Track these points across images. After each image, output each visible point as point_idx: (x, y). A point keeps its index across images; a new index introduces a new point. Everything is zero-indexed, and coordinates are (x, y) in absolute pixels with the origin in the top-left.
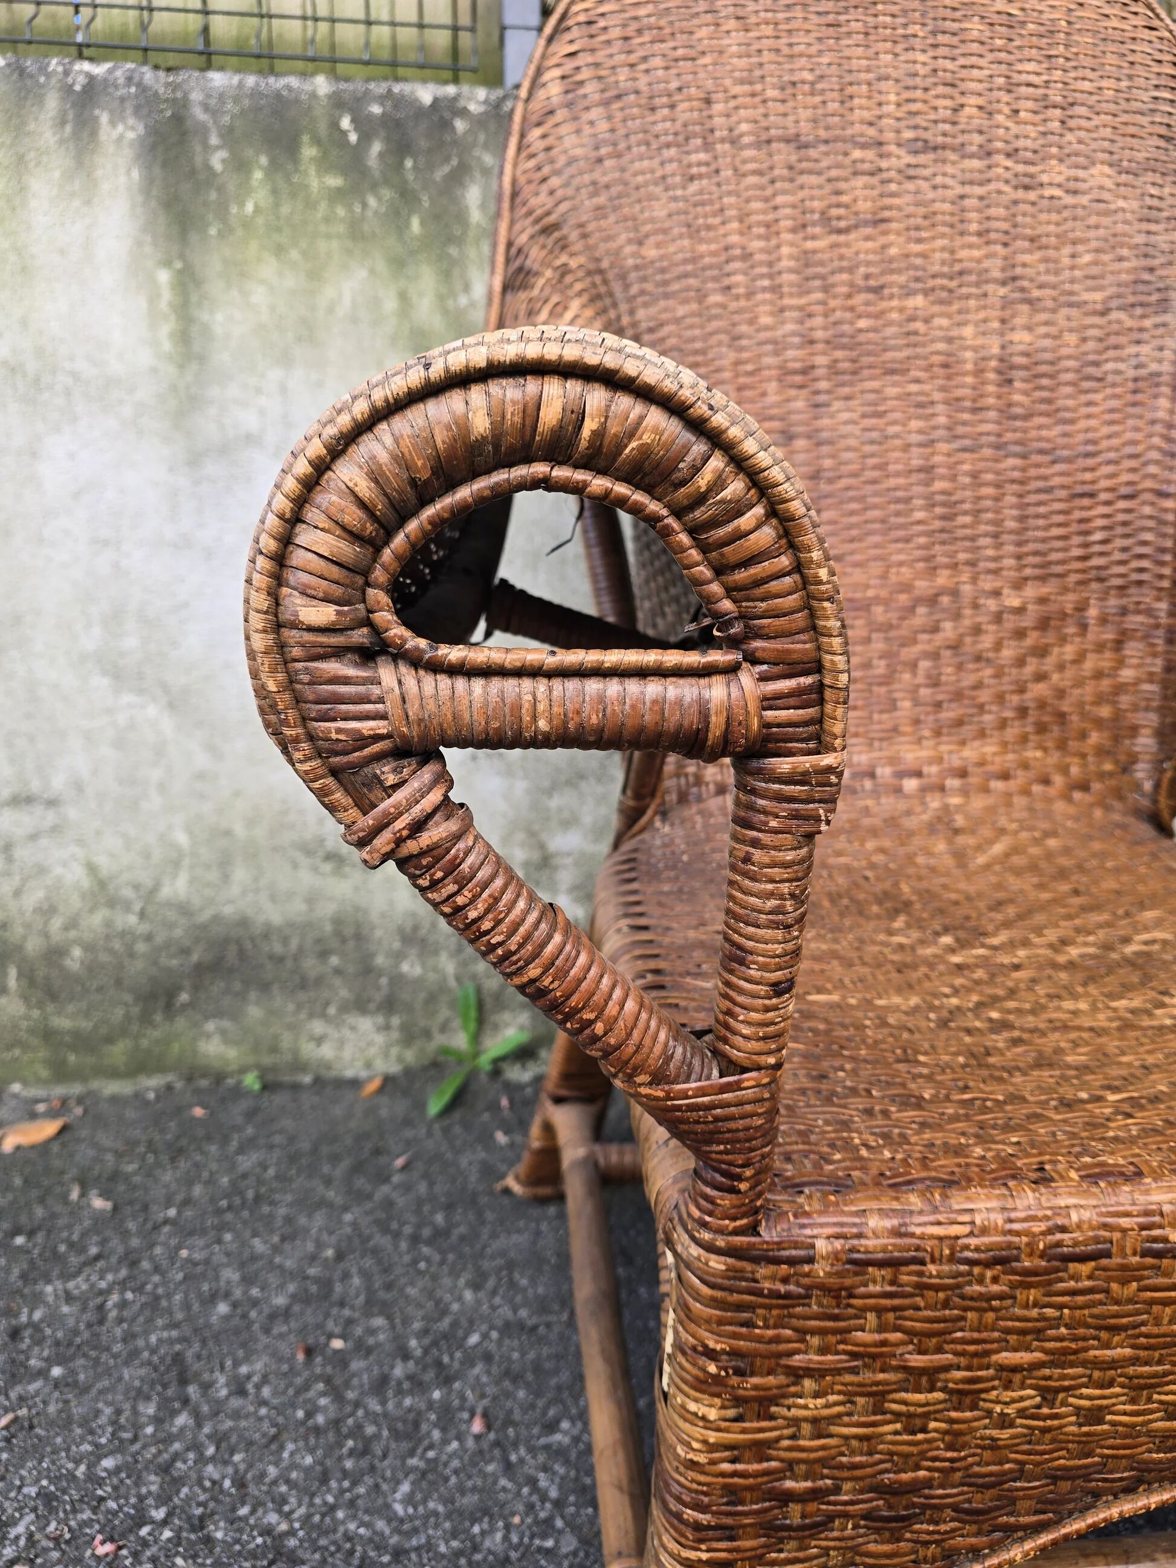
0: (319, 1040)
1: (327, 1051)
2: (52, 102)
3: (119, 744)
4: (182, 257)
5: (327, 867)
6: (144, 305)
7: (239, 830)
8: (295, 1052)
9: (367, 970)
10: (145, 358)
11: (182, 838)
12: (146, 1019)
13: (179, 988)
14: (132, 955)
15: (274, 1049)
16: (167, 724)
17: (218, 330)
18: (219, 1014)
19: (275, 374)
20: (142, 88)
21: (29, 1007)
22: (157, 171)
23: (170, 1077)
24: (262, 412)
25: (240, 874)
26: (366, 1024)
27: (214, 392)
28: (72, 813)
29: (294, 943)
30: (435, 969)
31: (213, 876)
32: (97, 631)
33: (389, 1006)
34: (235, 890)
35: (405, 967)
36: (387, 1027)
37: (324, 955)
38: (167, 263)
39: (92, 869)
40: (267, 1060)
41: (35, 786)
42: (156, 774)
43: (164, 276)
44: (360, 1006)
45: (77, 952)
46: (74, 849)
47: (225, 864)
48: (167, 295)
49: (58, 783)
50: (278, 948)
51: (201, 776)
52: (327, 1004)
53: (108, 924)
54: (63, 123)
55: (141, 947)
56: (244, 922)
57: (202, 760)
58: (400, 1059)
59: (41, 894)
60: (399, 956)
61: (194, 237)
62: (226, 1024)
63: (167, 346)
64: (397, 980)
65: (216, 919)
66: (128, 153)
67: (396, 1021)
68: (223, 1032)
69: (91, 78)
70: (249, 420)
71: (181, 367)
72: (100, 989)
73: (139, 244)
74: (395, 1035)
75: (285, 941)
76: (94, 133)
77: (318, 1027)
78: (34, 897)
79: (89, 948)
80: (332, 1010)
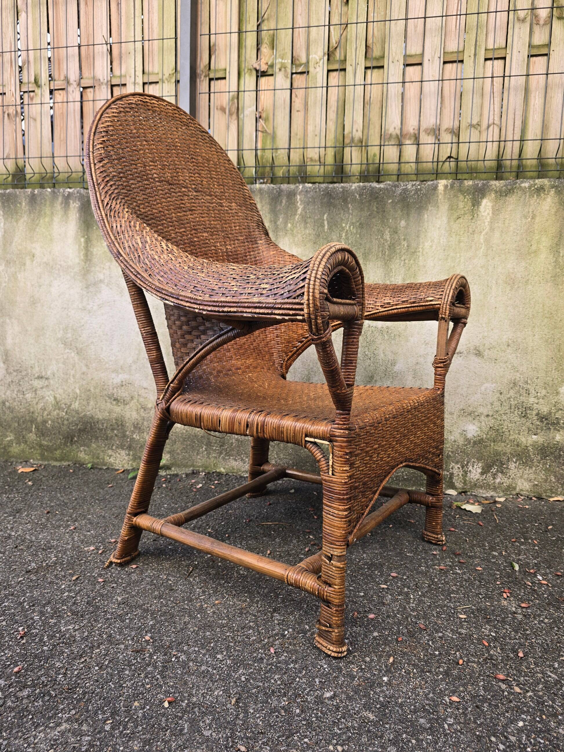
0: (110, 456)
1: (112, 460)
2: (60, 199)
3: (64, 363)
4: (87, 235)
5: (114, 403)
6: (77, 247)
7: (92, 389)
8: (104, 459)
9: (124, 436)
10: (77, 261)
11: (78, 391)
12: (65, 444)
13: (75, 436)
14: (63, 424)
15: (98, 458)
16: (76, 358)
17: (94, 253)
18: (84, 445)
19: (108, 264)
20: (80, 194)
21: (37, 437)
22: (83, 214)
23: (70, 463)
24: (104, 274)
25: (92, 403)
26: (123, 453)
27: (93, 269)
28: (52, 382)
29: (105, 425)
30: (143, 438)
31: (85, 403)
32: (61, 332)
33: (130, 448)
34: (90, 408)
35: (134, 436)
36: (129, 455)
37: (113, 430)
38: (83, 237)
39: (55, 398)
40: (95, 461)
41: (43, 374)
42: (72, 372)
43: (82, 240)
44: (122, 447)
45: (50, 422)
46: (51, 392)
47: (88, 399)
48: (83, 244)
49: (49, 373)
50: (100, 426)
51: (83, 373)
52: (113, 445)
53: (58, 414)
54: (62, 203)
55: (66, 422)
56: (92, 417)
57: (84, 369)
58: (132, 465)
59: (42, 404)
60: (133, 432)
61: (90, 230)
62: (86, 448)
63: (82, 257)
64: (132, 439)
65: (85, 415)
66: (76, 210)
67: (131, 453)
68: (85, 451)
69: (69, 192)
70: (101, 276)
71: (85, 263)
72: (54, 434)
73: (77, 232)
74: (131, 457)
75: (103, 424)
76: (69, 205)
77: (110, 452)
78: (40, 405)
79: (53, 421)
80: (114, 448)
